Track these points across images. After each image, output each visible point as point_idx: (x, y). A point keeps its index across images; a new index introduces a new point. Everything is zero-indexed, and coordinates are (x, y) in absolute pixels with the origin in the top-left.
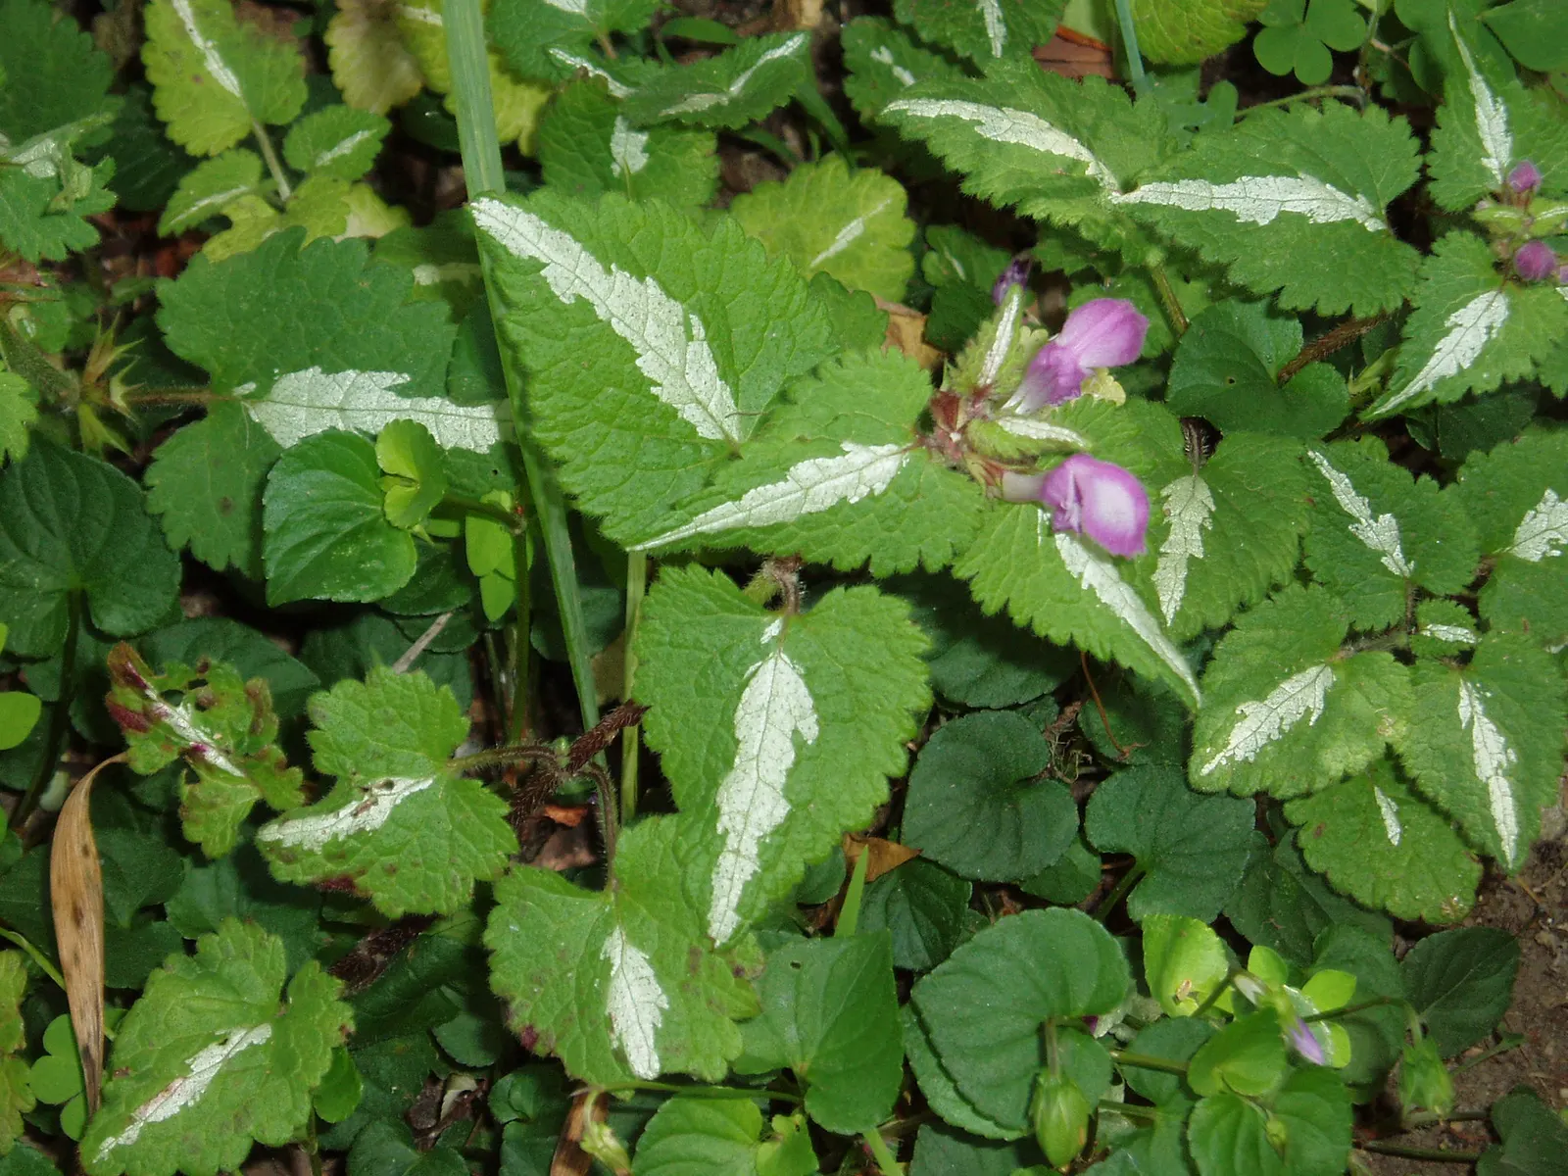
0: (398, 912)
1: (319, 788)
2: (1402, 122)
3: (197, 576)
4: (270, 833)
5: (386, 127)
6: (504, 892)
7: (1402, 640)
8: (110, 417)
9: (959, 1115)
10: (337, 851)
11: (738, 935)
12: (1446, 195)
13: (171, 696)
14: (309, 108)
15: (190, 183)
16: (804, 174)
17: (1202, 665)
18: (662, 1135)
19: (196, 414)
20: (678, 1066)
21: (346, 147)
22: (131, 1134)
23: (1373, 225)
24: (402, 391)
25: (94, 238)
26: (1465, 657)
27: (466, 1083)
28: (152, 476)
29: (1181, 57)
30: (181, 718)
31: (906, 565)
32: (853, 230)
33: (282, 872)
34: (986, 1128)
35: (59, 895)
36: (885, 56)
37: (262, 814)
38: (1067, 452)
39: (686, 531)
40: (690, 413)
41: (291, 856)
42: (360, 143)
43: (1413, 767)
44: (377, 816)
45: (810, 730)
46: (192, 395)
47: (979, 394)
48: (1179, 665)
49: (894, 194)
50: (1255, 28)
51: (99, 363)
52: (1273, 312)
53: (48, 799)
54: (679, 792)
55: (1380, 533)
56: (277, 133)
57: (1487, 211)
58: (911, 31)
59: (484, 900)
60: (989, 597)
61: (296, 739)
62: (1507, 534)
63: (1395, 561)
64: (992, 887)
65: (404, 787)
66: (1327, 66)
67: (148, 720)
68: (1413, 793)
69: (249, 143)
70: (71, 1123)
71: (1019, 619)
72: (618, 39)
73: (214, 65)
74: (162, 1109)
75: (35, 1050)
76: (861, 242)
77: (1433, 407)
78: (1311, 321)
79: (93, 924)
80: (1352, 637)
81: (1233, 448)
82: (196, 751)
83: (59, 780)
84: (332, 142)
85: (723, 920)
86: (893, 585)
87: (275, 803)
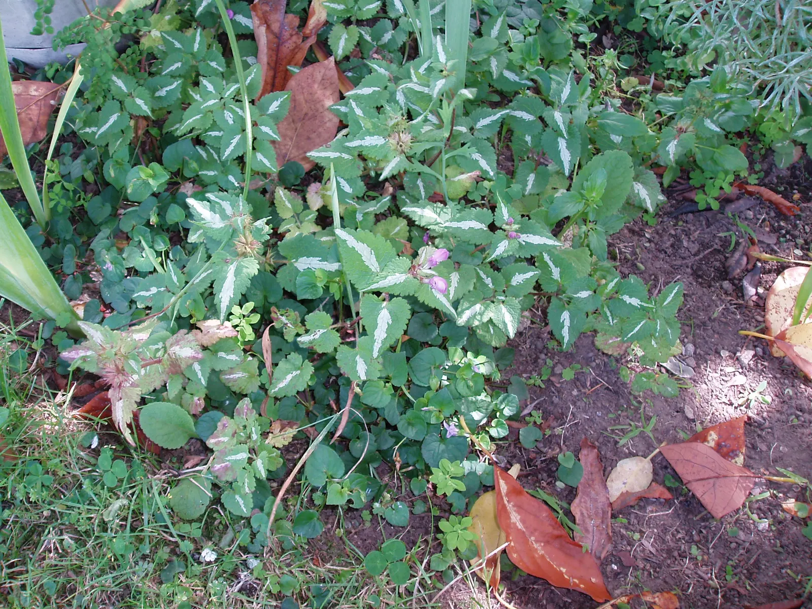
0: (321, 352)
1: (307, 331)
2: (490, 211)
3: (285, 292)
4: (299, 339)
5: (317, 213)
6: (339, 349)
7: (492, 299)
8: (270, 265)
9: (417, 383)
10: (311, 342)
11: (378, 356)
12: (497, 224)
13: (282, 315)
14: (303, 210)
15: (283, 224)
16: (389, 218)
17: (456, 309)
18: (367, 387)
19: (285, 264)
20: (369, 378)
21: (310, 217)
22: (277, 389)
23: (485, 229)
24: (320, 261)
25: (269, 237)
26: (503, 302)
27: (334, 378)
28: (278, 275)
29: (455, 197)
30: (283, 319)
31: (407, 295)
32: (398, 228)
33: (301, 346)
34: (422, 385)
35: (264, 348)
36: (404, 197)
37: (298, 335)
38: (434, 275)
39: (369, 288)
40: (371, 267)
41: (303, 343)
42: (313, 216)
43: (495, 321)
44: (317, 337)
45: (390, 322)
46: (284, 261)
47: (419, 265)
48: (453, 311)
49: (405, 222)
50: (468, 192)
51: (269, 255)
52: (469, 244)
53: (261, 330)
54: (368, 332)
55: (488, 281)
56: (298, 215)
57: (504, 227)
58: (408, 193)
59: (336, 350)
60: (421, 299)
61: (303, 322)
62: (510, 281)
63: (491, 286)
64: (423, 343)
65: (322, 331)
66: (480, 198)
67: (278, 319)
68: (494, 325)
69: (293, 216)
70: (267, 387)
71: (426, 304)
72: (358, 197)
73: (287, 203)
74: (281, 385)
75: (260, 375)
76: (399, 231)
77: (496, 260)
78: (476, 246)
79: (270, 352)
80: (484, 299)
81: (464, 266)
82: (286, 324)
83: (263, 327)
84: (308, 216)
85: (375, 354)
86: (404, 297)
87: (300, 333)
